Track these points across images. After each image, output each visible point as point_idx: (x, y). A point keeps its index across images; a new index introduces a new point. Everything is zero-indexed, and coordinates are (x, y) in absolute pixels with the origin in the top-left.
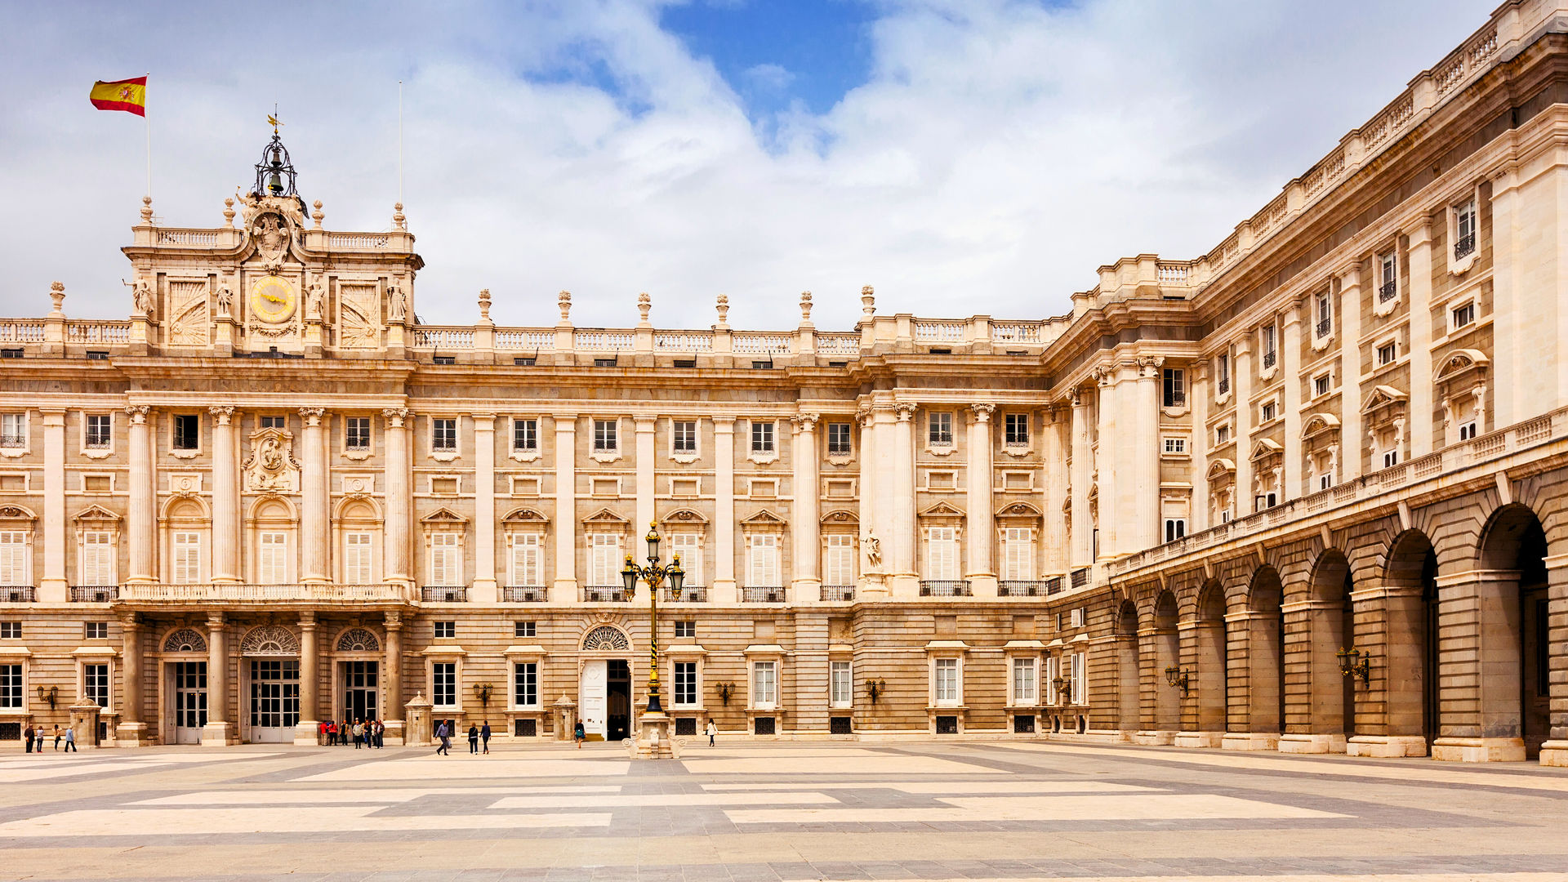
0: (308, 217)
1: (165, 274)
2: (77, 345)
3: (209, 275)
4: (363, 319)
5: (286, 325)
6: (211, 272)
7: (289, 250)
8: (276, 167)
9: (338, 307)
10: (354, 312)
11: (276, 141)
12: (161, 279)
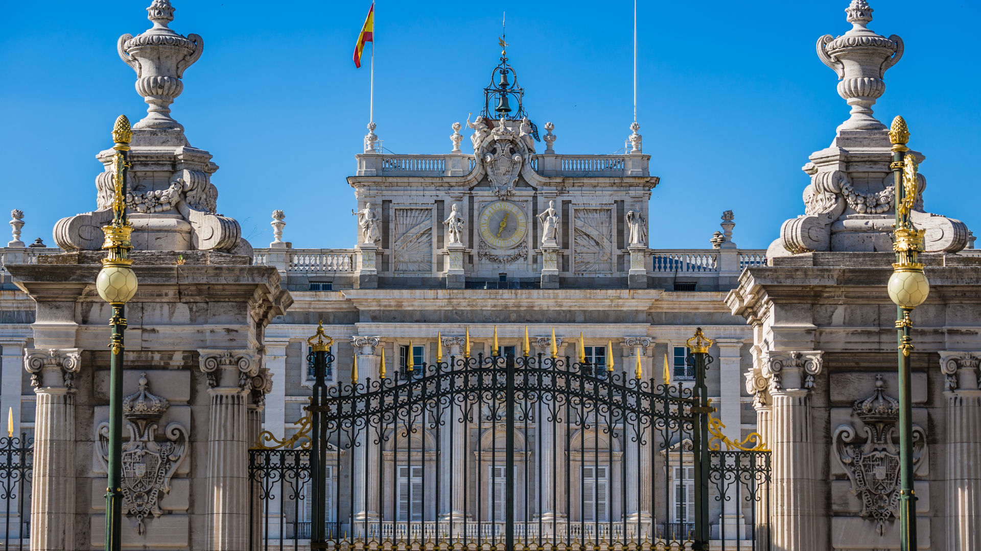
0: (539, 140)
1: (391, 201)
2: (299, 275)
3: (436, 201)
4: (597, 244)
5: (516, 251)
6: (439, 199)
7: (520, 175)
8: (503, 89)
9: (571, 232)
10: (588, 236)
11: (504, 62)
12: (386, 205)
